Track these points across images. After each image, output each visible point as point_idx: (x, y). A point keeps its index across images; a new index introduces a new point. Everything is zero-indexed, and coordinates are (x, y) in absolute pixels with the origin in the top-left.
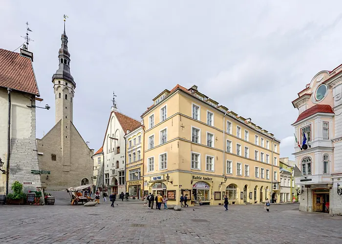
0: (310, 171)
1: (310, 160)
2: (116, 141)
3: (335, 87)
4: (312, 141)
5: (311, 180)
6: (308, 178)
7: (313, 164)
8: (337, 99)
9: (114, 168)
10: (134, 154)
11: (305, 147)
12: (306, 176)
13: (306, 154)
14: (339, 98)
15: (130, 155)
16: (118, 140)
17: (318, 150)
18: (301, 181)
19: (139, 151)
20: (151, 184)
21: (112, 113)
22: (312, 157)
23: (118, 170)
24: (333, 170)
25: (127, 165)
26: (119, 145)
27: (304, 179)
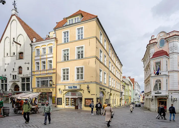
0: (160, 88)
1: (160, 82)
2: (18, 46)
3: (170, 43)
4: (162, 71)
5: (161, 93)
6: (159, 92)
7: (162, 84)
8: (171, 49)
9: (16, 73)
10: (44, 62)
11: (158, 74)
12: (158, 91)
13: (158, 78)
14: (172, 49)
15: (38, 63)
16: (20, 45)
17: (165, 76)
18: (155, 93)
19: (51, 61)
20: (65, 92)
21: (12, 15)
22: (161, 80)
23: (21, 76)
24: (169, 88)
25: (34, 72)
26: (22, 51)
27: (157, 92)
